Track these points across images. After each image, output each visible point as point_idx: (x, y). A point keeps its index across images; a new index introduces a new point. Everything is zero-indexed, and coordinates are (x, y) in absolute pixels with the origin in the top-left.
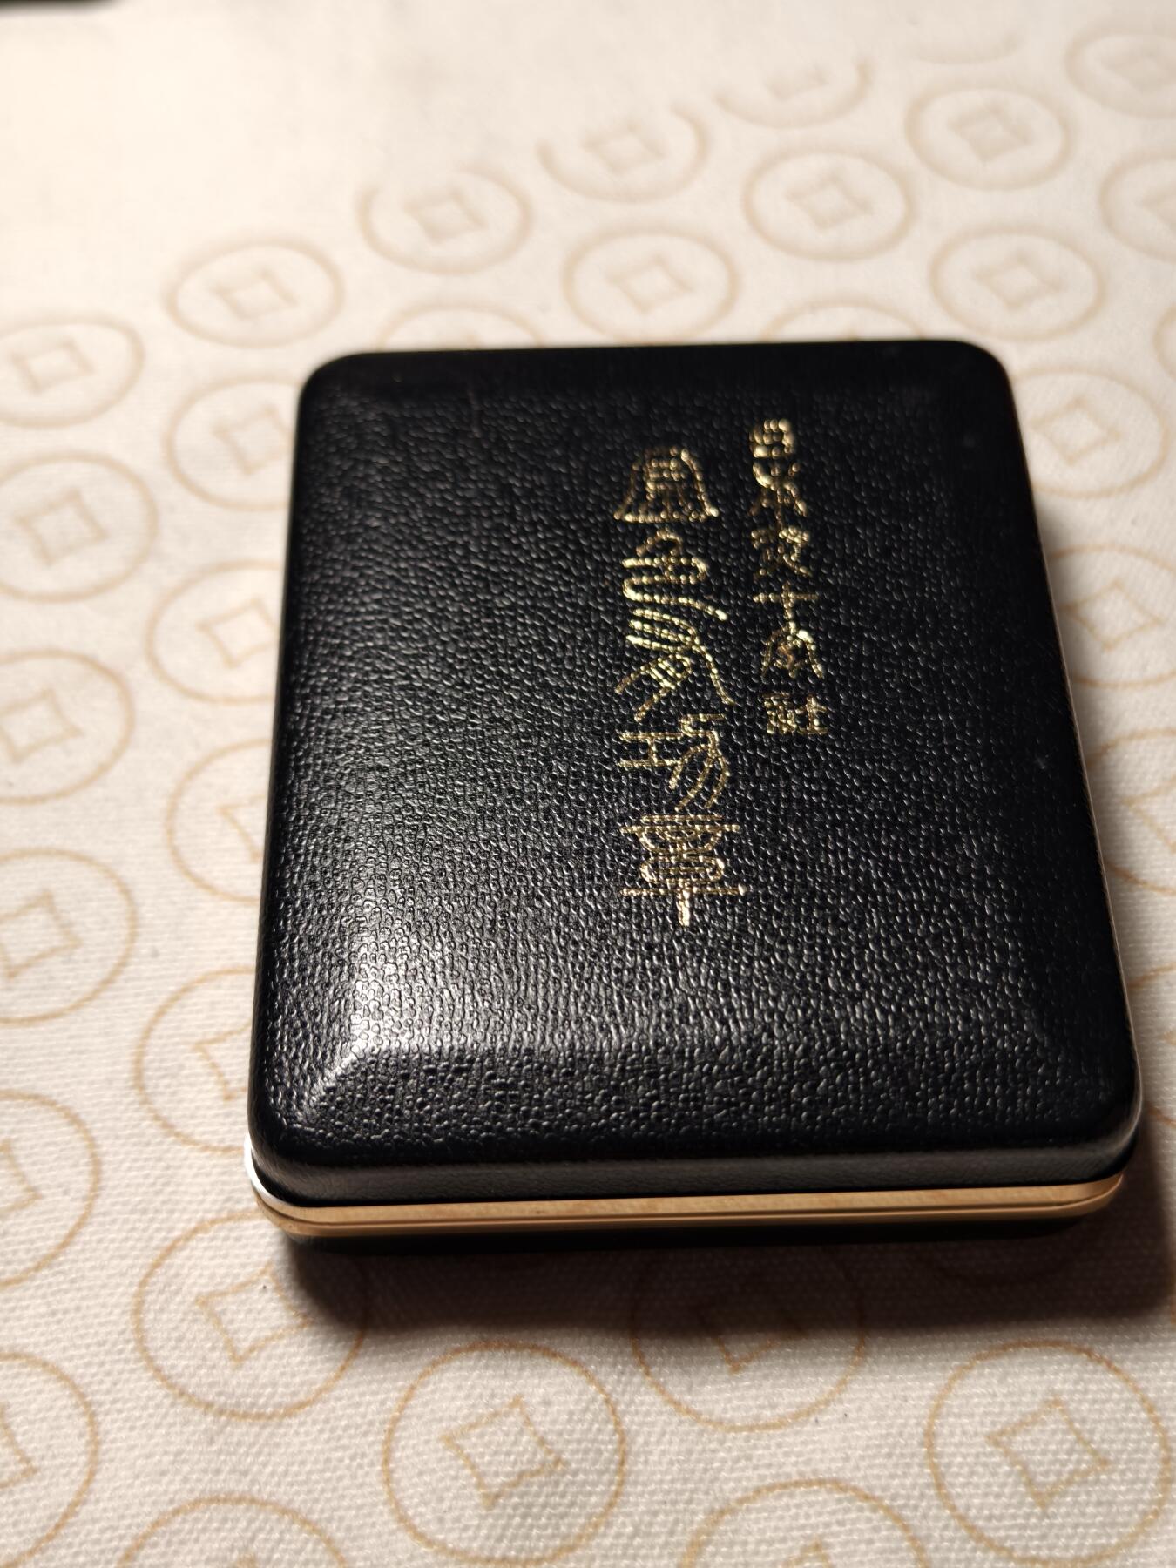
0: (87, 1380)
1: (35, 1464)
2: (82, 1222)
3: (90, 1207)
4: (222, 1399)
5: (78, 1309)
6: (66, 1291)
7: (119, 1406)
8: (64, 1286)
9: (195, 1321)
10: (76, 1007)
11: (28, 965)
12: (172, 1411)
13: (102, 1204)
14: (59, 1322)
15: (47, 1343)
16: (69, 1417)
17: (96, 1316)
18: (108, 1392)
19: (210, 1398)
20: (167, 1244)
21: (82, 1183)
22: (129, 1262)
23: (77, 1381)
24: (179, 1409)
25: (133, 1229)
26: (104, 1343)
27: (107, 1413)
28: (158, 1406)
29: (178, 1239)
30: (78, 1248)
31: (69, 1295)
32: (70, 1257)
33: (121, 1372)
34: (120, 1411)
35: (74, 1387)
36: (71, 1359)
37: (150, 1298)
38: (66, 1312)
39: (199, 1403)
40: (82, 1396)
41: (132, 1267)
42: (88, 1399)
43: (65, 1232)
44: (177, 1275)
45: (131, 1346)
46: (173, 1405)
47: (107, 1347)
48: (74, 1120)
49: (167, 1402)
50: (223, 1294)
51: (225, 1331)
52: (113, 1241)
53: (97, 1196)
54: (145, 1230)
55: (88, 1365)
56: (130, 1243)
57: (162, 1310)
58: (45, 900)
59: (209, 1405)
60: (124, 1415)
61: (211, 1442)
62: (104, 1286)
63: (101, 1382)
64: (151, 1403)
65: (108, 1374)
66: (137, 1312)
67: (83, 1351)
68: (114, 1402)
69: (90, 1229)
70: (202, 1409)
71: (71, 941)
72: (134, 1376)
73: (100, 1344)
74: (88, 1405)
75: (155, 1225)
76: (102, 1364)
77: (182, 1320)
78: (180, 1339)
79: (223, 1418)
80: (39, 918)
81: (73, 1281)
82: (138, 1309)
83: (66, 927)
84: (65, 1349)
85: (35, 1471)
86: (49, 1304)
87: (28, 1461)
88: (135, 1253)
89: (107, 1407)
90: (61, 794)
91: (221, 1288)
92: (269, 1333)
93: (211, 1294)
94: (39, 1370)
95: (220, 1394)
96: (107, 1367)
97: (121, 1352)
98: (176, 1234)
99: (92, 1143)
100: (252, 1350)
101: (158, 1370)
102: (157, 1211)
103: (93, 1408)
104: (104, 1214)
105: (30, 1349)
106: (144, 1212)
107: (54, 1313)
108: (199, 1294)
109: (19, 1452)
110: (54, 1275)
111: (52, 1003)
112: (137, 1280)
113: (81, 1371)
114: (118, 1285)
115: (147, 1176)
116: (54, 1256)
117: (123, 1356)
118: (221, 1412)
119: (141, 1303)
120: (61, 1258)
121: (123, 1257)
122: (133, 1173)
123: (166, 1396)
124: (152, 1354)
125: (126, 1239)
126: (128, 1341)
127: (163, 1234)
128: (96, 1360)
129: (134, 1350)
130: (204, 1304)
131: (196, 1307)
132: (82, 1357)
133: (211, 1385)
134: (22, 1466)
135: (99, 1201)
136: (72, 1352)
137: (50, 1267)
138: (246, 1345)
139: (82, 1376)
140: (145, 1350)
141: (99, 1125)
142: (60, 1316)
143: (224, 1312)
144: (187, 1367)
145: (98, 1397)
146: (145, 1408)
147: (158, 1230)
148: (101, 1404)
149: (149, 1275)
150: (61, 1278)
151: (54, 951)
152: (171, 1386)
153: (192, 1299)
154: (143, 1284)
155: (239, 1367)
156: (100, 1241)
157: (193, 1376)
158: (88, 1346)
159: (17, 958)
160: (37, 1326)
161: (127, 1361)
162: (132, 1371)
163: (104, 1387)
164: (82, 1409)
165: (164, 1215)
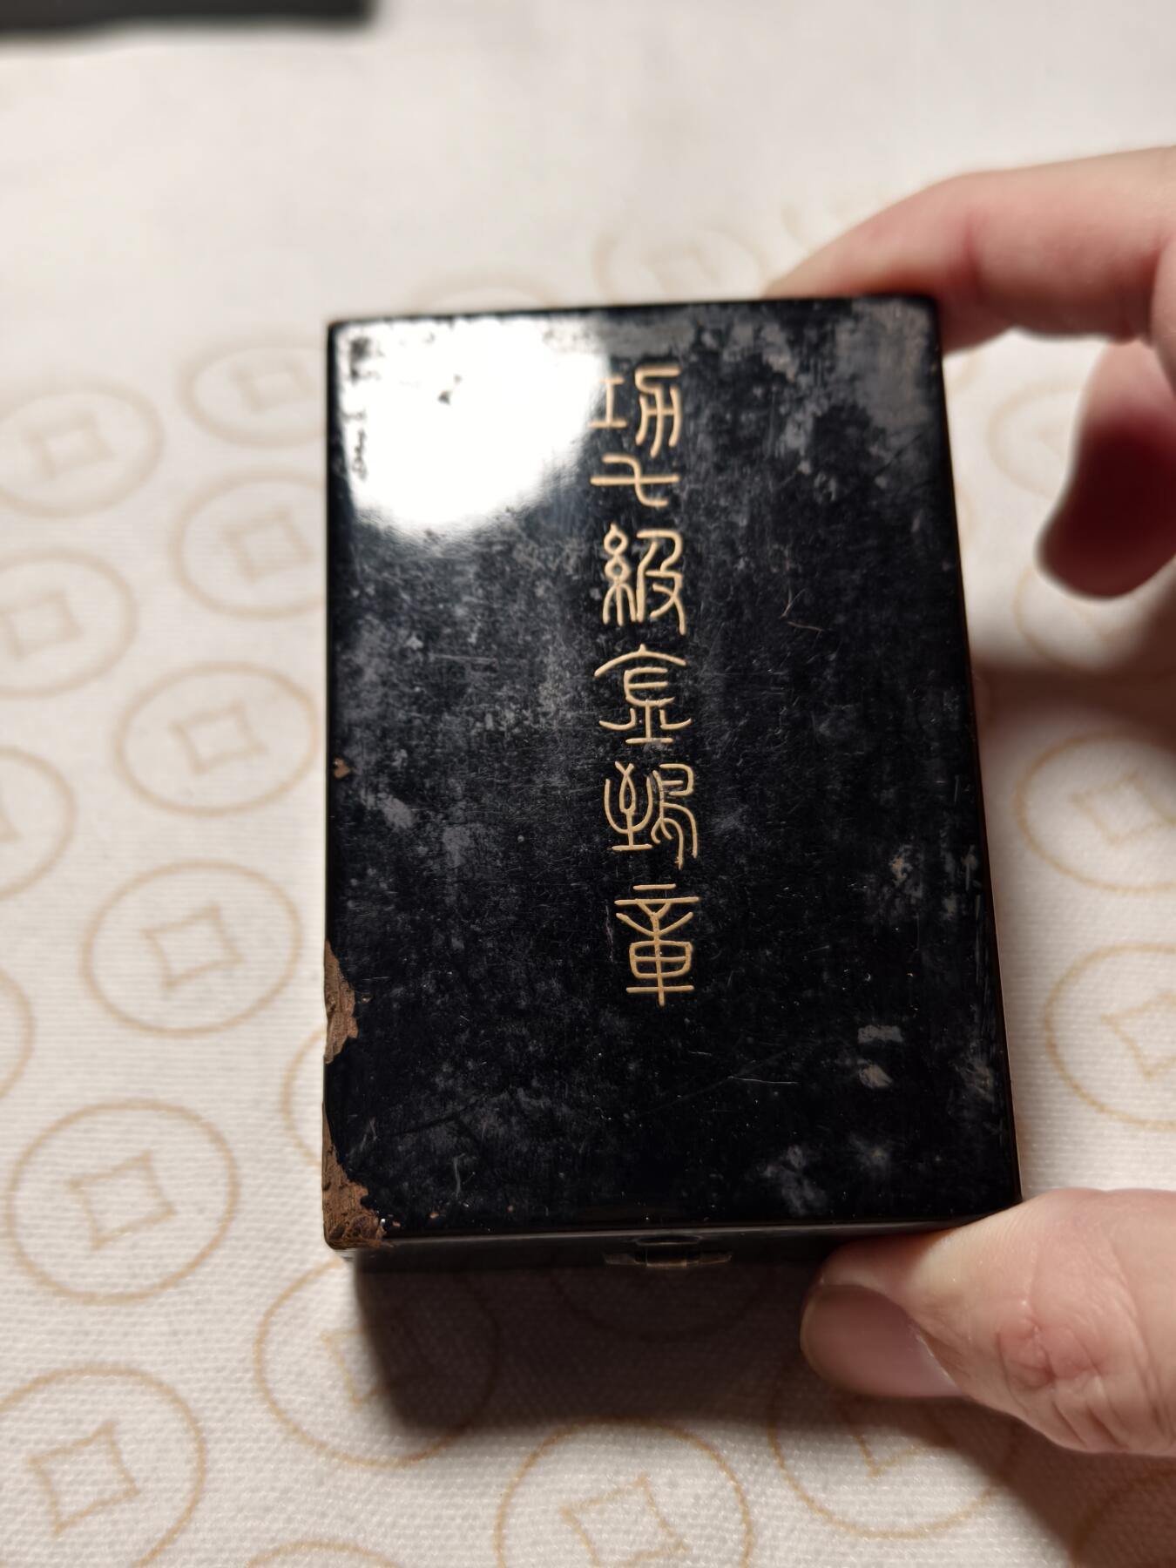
0: (201, 1405)
1: (139, 1485)
2: (215, 1244)
3: (224, 1229)
4: (337, 1440)
5: (200, 1332)
6: (191, 1312)
7: (230, 1435)
8: (189, 1307)
9: (318, 1357)
10: (232, 1023)
11: (189, 976)
12: (283, 1447)
13: (237, 1228)
14: (179, 1343)
15: (165, 1363)
16: (179, 1441)
17: (218, 1341)
18: (221, 1420)
19: (324, 1437)
20: (298, 1275)
21: (218, 1205)
22: (257, 1290)
23: (191, 1405)
24: (291, 1445)
25: (265, 1258)
26: (223, 1369)
27: (218, 1441)
28: (269, 1441)
29: (309, 1272)
30: (207, 1269)
31: (193, 1317)
32: (200, 1278)
33: (236, 1401)
34: (230, 1441)
35: (187, 1411)
36: (187, 1382)
37: (275, 1329)
38: (188, 1333)
39: (312, 1442)
40: (195, 1421)
41: (259, 1295)
42: (200, 1424)
43: (196, 1252)
44: (304, 1309)
45: (250, 1375)
46: (285, 1440)
47: (224, 1374)
48: (217, 1138)
49: (280, 1437)
52: (243, 1267)
53: (231, 1219)
54: (277, 1259)
55: (203, 1390)
56: (261, 1271)
57: (285, 1342)
58: (212, 914)
59: (322, 1445)
60: (234, 1445)
61: (320, 1483)
62: (229, 1312)
63: (215, 1409)
64: (263, 1437)
65: (223, 1401)
66: (259, 1341)
67: (200, 1375)
68: (226, 1430)
69: (221, 1252)
70: (315, 1448)
71: (233, 957)
72: (250, 1407)
73: (219, 1370)
74: (199, 1431)
75: (289, 1255)
76: (218, 1390)
77: (305, 1355)
78: (300, 1374)
79: (336, 1460)
80: (203, 930)
81: (198, 1303)
82: (261, 1339)
83: (229, 943)
84: (182, 1372)
85: (137, 1492)
86: (170, 1323)
87: (132, 1481)
88: (264, 1282)
89: (218, 1434)
90: (240, 809)
94: (153, 1389)
95: (335, 1435)
96: (223, 1394)
97: (239, 1380)
98: (308, 1266)
99: (232, 1164)
101: (274, 1403)
102: (291, 1242)
103: (204, 1435)
104: (238, 1239)
105: (147, 1368)
106: (278, 1241)
107: (175, 1333)
109: (123, 1471)
110: (182, 1293)
111: (208, 1017)
112: (264, 1309)
113: (195, 1395)
114: (244, 1312)
115: (284, 1204)
116: (181, 1275)
117: (240, 1385)
118: (334, 1454)
119: (265, 1333)
120: (189, 1278)
121: (252, 1285)
122: (271, 1200)
123: (279, 1431)
124: (270, 1386)
125: (257, 1267)
126: (247, 1370)
127: (295, 1266)
128: (213, 1386)
129: (251, 1381)
132: (199, 1381)
133: (326, 1425)
134: (125, 1486)
135: (234, 1225)
136: (188, 1375)
137: (176, 1285)
139: (196, 1401)
140: (263, 1381)
141: (242, 1146)
142: (180, 1337)
144: (304, 1403)
145: (212, 1425)
146: (257, 1440)
147: (291, 1261)
148: (212, 1431)
149: (277, 1305)
150: (187, 1298)
151: (215, 965)
152: (286, 1421)
153: (317, 1334)
154: (270, 1313)
156: (230, 1266)
157: (308, 1413)
158: (206, 1371)
159: (178, 968)
160: (156, 1344)
161: (243, 1390)
162: (248, 1401)
163: (218, 1414)
164: (192, 1434)
165: (297, 1247)
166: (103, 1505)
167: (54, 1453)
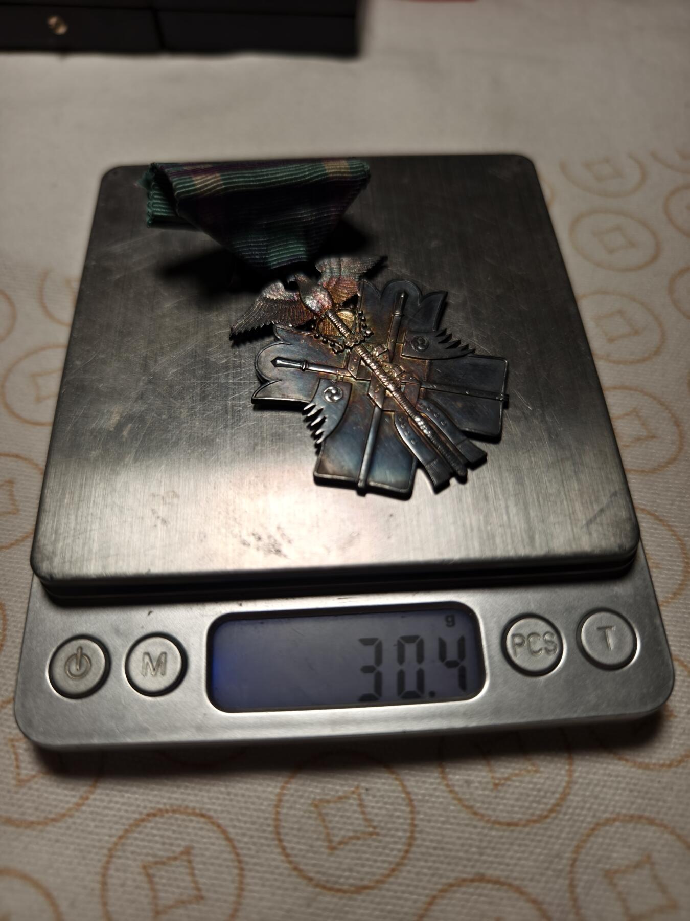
1: (204, 894)
4: (319, 876)
7: (257, 868)
9: (310, 817)
12: (289, 880)
14: (231, 800)
15: (222, 812)
18: (253, 857)
26: (255, 822)
28: (281, 874)
33: (262, 845)
34: (258, 872)
36: (234, 827)
46: (290, 875)
47: (256, 826)
49: (286, 872)
50: (328, 802)
51: (326, 827)
55: (244, 835)
57: (291, 808)
59: (311, 879)
60: (259, 875)
63: (250, 849)
65: (255, 844)
66: (277, 806)
67: (242, 825)
68: (256, 864)
74: (240, 862)
77: (302, 816)
84: (231, 820)
85: (202, 898)
87: (199, 889)
89: (251, 866)
91: (328, 797)
92: (351, 834)
93: (321, 800)
94: (215, 828)
96: (255, 839)
97: (264, 831)
100: (341, 843)
101: (284, 848)
103: (243, 865)
105: (211, 813)
108: (314, 799)
109: (196, 882)
113: (239, 837)
117: (265, 835)
118: (317, 885)
119: (280, 801)
123: (287, 868)
124: (282, 837)
126: (269, 825)
128: (249, 833)
129: (272, 832)
130: (316, 806)
131: (312, 809)
132: (241, 828)
133: (313, 866)
134: (195, 892)
136: (235, 823)
138: (337, 839)
139: (239, 841)
140: (278, 833)
143: (327, 814)
144: (301, 850)
145: (248, 859)
146: (273, 873)
148: (248, 864)
152: (290, 862)
155: (331, 855)
157: (303, 857)
158: (246, 822)
160: (218, 798)
161: (267, 838)
166: (181, 903)
167: (156, 863)
